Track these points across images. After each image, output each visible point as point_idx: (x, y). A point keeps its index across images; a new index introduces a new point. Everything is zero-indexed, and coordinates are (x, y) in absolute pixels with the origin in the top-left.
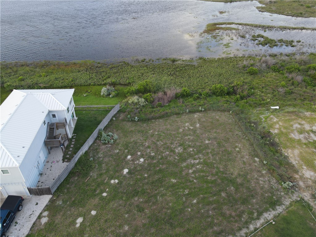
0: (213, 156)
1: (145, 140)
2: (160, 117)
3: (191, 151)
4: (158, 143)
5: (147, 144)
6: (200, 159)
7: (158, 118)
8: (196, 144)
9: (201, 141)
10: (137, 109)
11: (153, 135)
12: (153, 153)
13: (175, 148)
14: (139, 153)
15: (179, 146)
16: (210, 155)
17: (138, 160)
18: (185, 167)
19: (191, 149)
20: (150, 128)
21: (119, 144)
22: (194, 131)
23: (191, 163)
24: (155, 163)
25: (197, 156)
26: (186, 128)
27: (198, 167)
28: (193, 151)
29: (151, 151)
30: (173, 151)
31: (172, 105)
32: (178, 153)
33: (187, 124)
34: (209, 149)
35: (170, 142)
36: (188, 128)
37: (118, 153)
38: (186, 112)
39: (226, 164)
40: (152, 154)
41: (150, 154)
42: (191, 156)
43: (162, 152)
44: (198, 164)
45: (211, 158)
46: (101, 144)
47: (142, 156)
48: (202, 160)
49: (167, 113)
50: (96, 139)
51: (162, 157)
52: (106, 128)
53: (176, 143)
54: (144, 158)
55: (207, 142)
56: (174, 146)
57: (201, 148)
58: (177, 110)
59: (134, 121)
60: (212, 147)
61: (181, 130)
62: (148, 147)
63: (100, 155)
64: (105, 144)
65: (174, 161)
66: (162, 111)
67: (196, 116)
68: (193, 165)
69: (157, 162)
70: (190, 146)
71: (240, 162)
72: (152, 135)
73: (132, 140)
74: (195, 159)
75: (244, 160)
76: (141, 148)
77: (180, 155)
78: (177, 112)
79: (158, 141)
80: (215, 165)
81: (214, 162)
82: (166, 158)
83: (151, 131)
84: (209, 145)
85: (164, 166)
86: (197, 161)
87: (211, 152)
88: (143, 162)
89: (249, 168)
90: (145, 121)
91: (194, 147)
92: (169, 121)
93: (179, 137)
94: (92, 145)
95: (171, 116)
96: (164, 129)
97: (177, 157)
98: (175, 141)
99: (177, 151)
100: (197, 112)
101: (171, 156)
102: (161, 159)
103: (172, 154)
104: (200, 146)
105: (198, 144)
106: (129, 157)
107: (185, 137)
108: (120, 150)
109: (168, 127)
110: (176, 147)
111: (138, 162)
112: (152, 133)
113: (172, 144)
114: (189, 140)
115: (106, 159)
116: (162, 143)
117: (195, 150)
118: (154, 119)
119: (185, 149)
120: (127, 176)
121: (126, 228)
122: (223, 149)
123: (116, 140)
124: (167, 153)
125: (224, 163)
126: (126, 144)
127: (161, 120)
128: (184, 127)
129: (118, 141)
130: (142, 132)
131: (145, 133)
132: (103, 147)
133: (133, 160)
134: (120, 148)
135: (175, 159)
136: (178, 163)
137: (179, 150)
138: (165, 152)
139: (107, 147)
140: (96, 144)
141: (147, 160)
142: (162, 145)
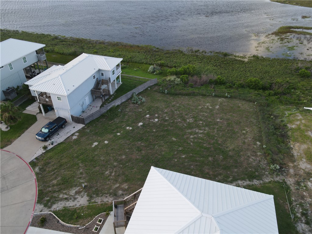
0: (217, 131)
1: (166, 108)
2: (187, 95)
3: (200, 123)
4: (176, 112)
5: (166, 111)
6: (205, 130)
7: (184, 95)
8: (207, 120)
9: (213, 118)
10: (171, 85)
11: (175, 106)
12: (168, 117)
13: (187, 119)
14: (156, 115)
15: (192, 118)
16: (216, 130)
17: (153, 119)
18: (188, 133)
19: (201, 122)
20: (174, 100)
21: (144, 106)
22: (211, 110)
23: (195, 131)
24: (166, 125)
25: (203, 128)
26: (206, 107)
27: (200, 135)
28: (202, 124)
29: (166, 116)
30: (184, 120)
31: (203, 88)
32: (188, 122)
33: (208, 104)
34: (217, 125)
35: (185, 113)
36: (207, 107)
37: (141, 111)
38: (212, 95)
39: (226, 140)
40: (166, 118)
41: (165, 117)
42: (198, 127)
43: (175, 119)
44: (201, 133)
45: (215, 132)
46: (131, 103)
47: (157, 118)
48: (206, 132)
49: (194, 93)
50: (129, 99)
51: (174, 122)
52: (139, 94)
53: (191, 116)
54: (158, 119)
55: (218, 120)
56: (188, 117)
57: (211, 123)
58: (204, 92)
59: (164, 93)
60: (221, 125)
61: (200, 107)
62: (166, 113)
63: (127, 110)
64: (134, 103)
65: (182, 127)
66: (191, 90)
67: (220, 100)
68: (196, 133)
69: (168, 124)
70: (201, 120)
71: (240, 141)
72: (173, 106)
73: (156, 105)
74: (200, 130)
75: (246, 141)
76: (160, 112)
77: (189, 124)
78: (204, 93)
79: (176, 110)
80: (215, 138)
81: (216, 135)
82: (177, 123)
83: (174, 103)
84: (219, 123)
85: (172, 128)
86: (202, 131)
87: (217, 128)
88: (156, 122)
89: (246, 147)
90: (173, 95)
91: (204, 121)
92: (193, 99)
93: (195, 112)
94: (124, 102)
95: (197, 95)
96: (186, 104)
97: (185, 125)
98: (191, 114)
99: (188, 120)
100: (223, 97)
101: (181, 123)
102: (172, 123)
103: (183, 122)
104: (210, 122)
105: (209, 120)
106: (148, 116)
107: (201, 112)
108: (143, 110)
109: (190, 103)
110: (189, 118)
111: (153, 120)
112: (174, 104)
113: (186, 115)
114: (203, 116)
115: (130, 114)
116: (179, 113)
117: (204, 123)
118: (181, 95)
119: (195, 121)
120: (140, 127)
121: (124, 157)
122: (230, 128)
123: (143, 103)
124: (179, 120)
125: (225, 138)
126: (149, 107)
127: (186, 97)
128: (204, 106)
129: (144, 104)
130: (166, 102)
131: (169, 103)
132: (132, 105)
133: (149, 119)
134: (144, 108)
135: (184, 125)
136: (185, 128)
137: (191, 120)
138: (178, 119)
139: (134, 105)
140: (127, 102)
141: (161, 121)
142: (178, 114)
